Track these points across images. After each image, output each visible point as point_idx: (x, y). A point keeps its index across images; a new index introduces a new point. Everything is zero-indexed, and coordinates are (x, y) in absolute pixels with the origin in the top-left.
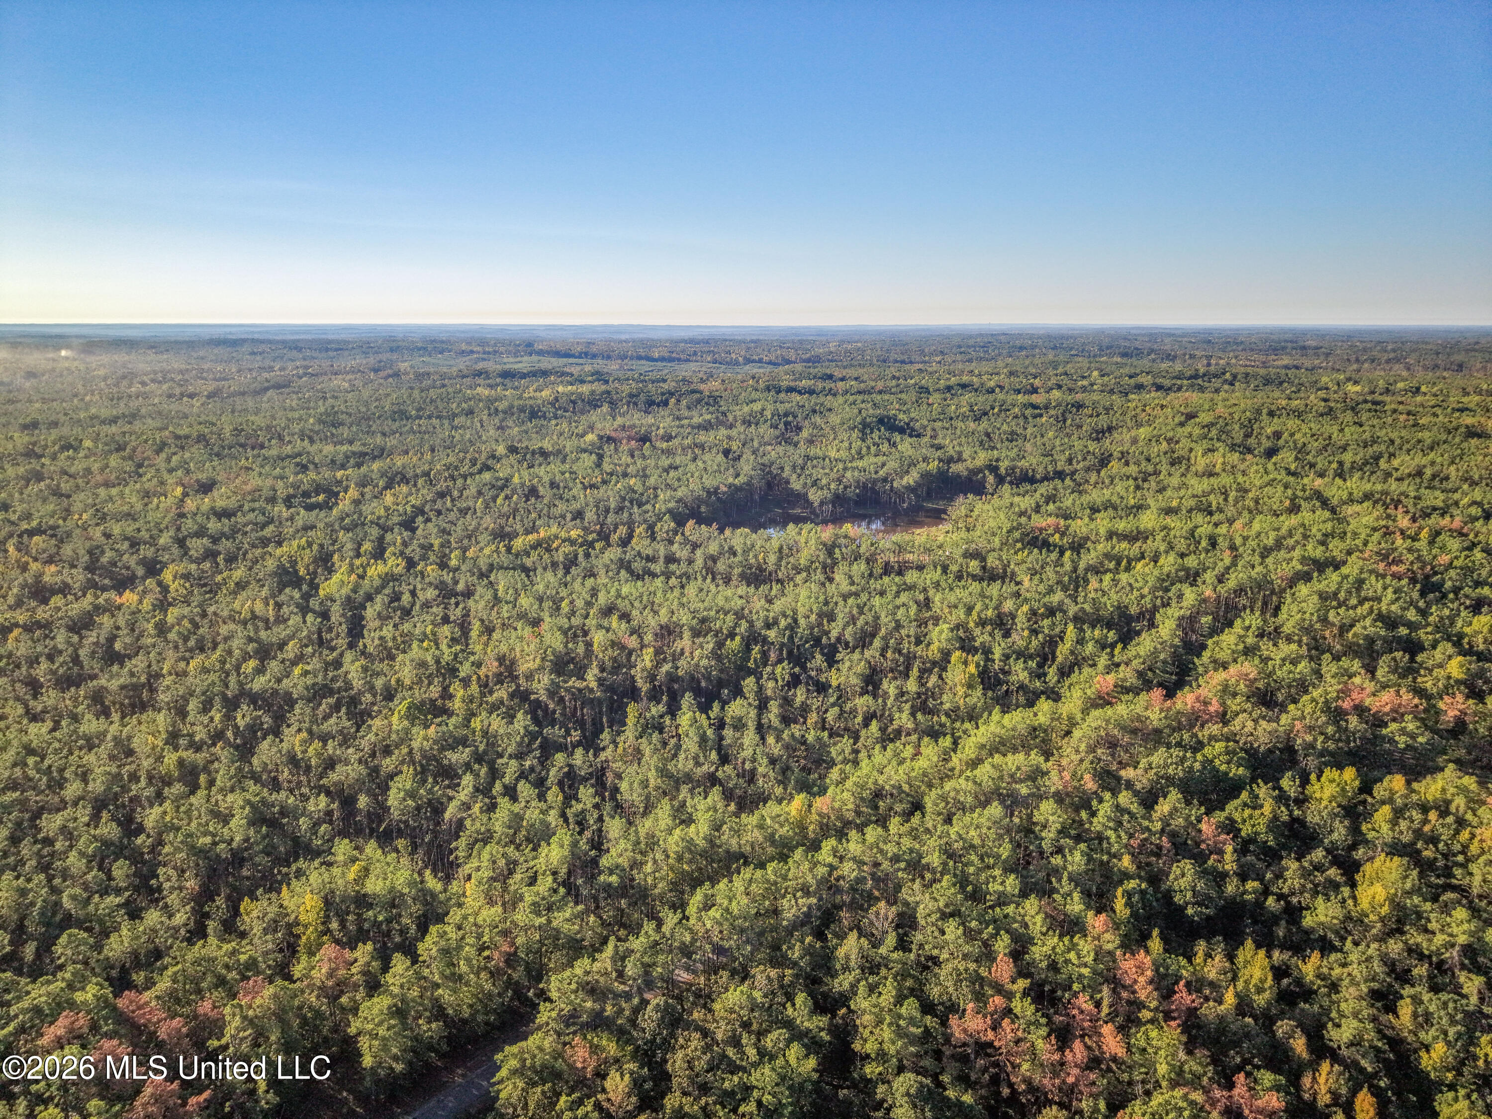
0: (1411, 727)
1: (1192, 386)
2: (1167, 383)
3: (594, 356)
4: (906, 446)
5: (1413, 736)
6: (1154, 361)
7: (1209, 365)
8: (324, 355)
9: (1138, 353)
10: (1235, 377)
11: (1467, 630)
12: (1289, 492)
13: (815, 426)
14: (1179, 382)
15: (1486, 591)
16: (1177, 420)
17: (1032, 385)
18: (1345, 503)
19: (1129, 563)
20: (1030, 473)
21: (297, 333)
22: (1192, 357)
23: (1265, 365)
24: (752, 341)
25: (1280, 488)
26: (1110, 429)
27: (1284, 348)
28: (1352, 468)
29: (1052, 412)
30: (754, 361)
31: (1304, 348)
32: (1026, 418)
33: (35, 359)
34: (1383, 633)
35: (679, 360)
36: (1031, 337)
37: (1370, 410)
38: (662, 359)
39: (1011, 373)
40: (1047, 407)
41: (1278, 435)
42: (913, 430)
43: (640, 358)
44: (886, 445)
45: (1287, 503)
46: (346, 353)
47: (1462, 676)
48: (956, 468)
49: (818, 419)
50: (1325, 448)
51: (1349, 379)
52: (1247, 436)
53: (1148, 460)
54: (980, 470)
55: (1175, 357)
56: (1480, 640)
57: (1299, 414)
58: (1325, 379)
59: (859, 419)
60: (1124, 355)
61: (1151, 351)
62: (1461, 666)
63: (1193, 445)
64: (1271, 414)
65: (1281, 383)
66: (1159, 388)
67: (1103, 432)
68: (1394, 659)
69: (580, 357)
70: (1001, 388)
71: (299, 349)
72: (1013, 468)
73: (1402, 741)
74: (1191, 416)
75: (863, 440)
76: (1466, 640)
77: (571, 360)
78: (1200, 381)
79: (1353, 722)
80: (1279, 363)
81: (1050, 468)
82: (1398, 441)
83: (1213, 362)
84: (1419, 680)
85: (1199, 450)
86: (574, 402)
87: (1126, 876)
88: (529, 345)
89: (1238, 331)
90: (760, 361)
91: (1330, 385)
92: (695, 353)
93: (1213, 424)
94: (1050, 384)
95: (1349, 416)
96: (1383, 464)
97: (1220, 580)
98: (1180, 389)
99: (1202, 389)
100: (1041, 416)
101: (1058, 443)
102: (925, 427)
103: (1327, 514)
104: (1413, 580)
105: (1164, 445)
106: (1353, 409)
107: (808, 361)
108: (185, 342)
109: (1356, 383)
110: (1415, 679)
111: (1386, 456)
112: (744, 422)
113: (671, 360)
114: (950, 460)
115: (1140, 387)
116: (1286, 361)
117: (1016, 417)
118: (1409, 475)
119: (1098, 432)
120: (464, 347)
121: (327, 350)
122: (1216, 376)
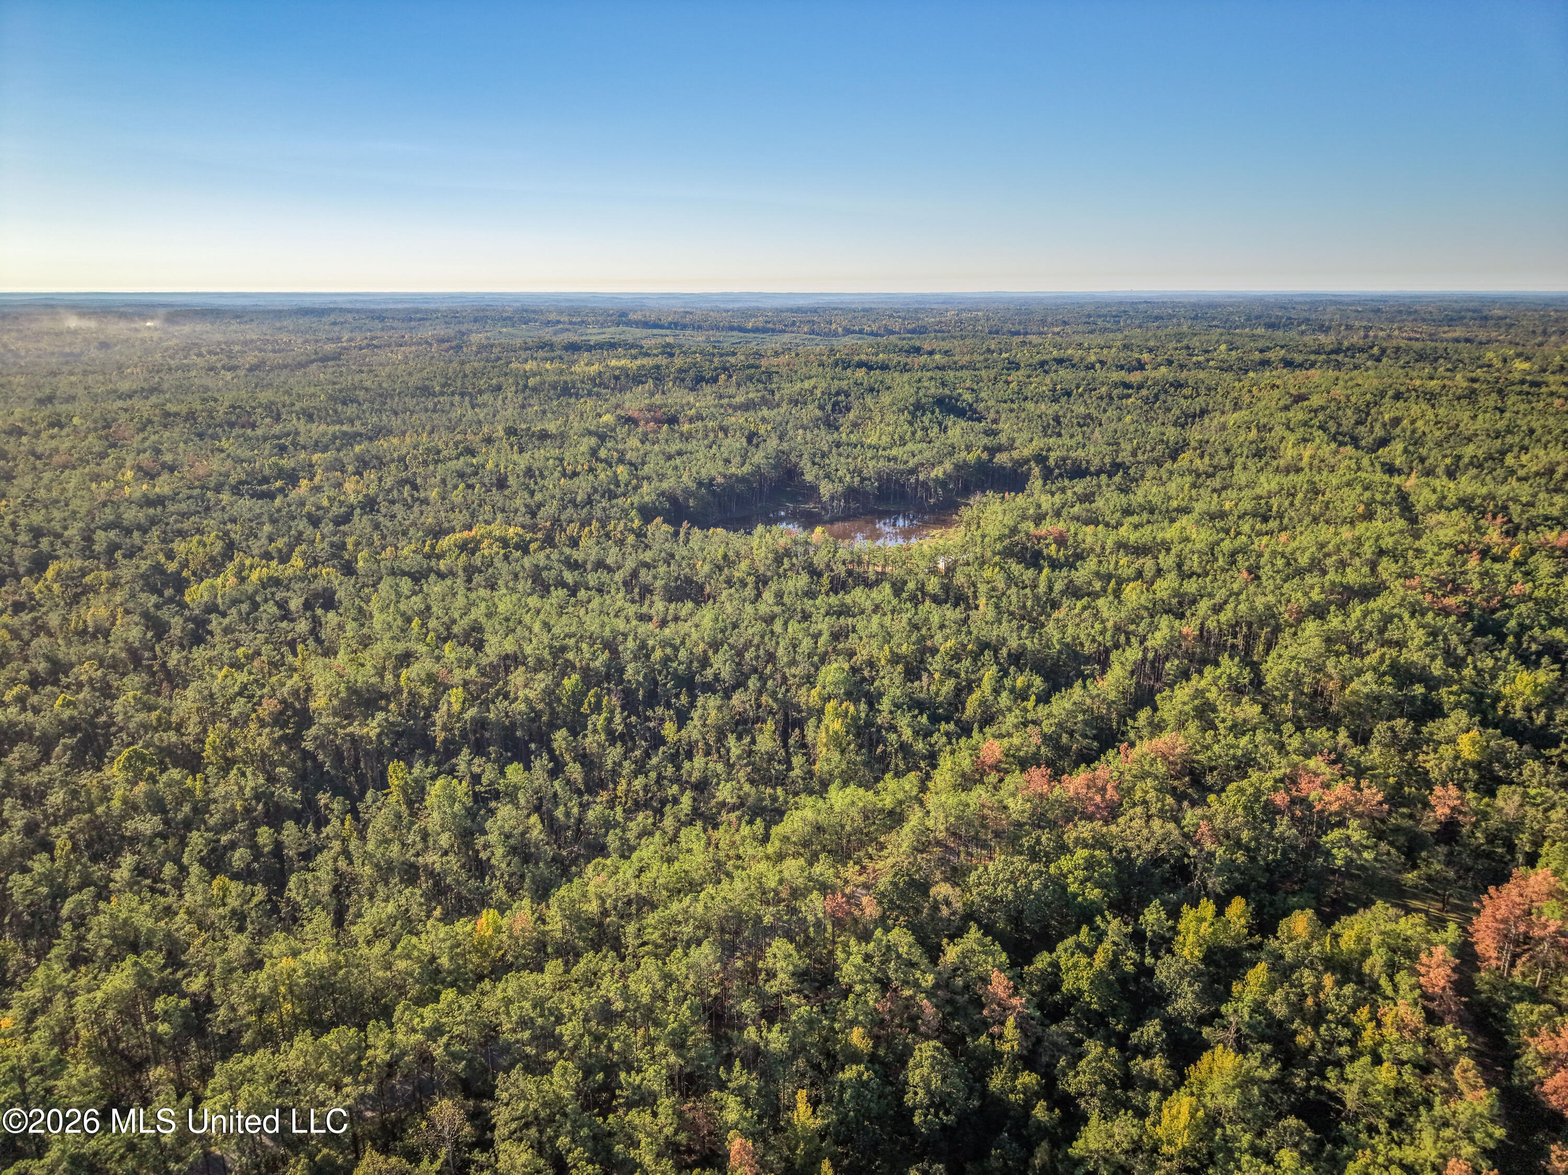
0: (1356, 836)
1: (1328, 362)
2: (1298, 358)
3: (684, 327)
4: (957, 430)
5: (1358, 848)
6: (1303, 332)
7: (1366, 336)
8: (405, 325)
9: (1289, 324)
10: (1383, 351)
11: (1507, 691)
12: (1367, 494)
13: (864, 407)
14: (1312, 357)
15: (1558, 633)
16: (1281, 403)
17: (1139, 360)
18: (1431, 510)
19: (1119, 583)
20: (1084, 465)
21: (401, 302)
22: (1348, 328)
23: (1432, 337)
24: (864, 310)
25: (1359, 489)
26: (1203, 412)
27: (1462, 318)
28: (1471, 463)
29: (1144, 392)
30: (854, 332)
31: (1486, 318)
32: (1111, 398)
33: (117, 329)
34: (1390, 690)
35: (773, 330)
36: (1174, 305)
37: (1520, 393)
38: (756, 330)
39: (1126, 347)
40: (1140, 387)
41: (1396, 421)
42: (975, 412)
43: (732, 328)
44: (936, 429)
45: (1361, 509)
46: (428, 323)
47: (1474, 757)
48: (1002, 458)
49: (869, 400)
50: (1447, 438)
51: (1519, 355)
52: (1359, 423)
53: (1228, 451)
54: (1027, 461)
55: (1329, 328)
56: (1519, 704)
57: (1431, 398)
58: (1490, 355)
59: (911, 400)
60: (1272, 326)
61: (1307, 321)
62: (1474, 743)
63: (1287, 433)
64: (1398, 396)
65: (1436, 360)
66: (1288, 364)
67: (1194, 416)
68: (1392, 729)
69: (669, 328)
70: (1103, 363)
71: (381, 319)
72: (1064, 459)
73: (1340, 856)
74: (1300, 398)
75: (911, 423)
76: (1502, 704)
77: (655, 331)
78: (1340, 358)
79: (1283, 826)
80: (1450, 335)
81: (1107, 460)
82: (1539, 432)
83: (1371, 334)
84: (1421, 757)
85: (1292, 438)
86: (617, 378)
87: (854, 1057)
88: (623, 314)
89: (1417, 299)
90: (861, 332)
91: (1495, 361)
92: (794, 323)
93: (1323, 408)
94: (1159, 359)
95: (1493, 400)
96: (1509, 460)
97: (1218, 609)
98: (1312, 365)
99: (1338, 366)
100: (1129, 396)
101: (1132, 429)
102: (988, 409)
103: (1401, 524)
104: (1466, 617)
105: (1253, 434)
106: (1500, 392)
107: (913, 331)
108: (274, 311)
109: (1528, 359)
110: (1416, 756)
111: (1516, 449)
112: (790, 401)
113: (764, 330)
114: (1000, 449)
115: (1265, 363)
116: (1459, 332)
117: (1101, 398)
118: (1537, 474)
119: (1187, 416)
120: (553, 317)
121: (411, 320)
122: (1361, 350)
